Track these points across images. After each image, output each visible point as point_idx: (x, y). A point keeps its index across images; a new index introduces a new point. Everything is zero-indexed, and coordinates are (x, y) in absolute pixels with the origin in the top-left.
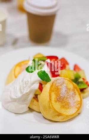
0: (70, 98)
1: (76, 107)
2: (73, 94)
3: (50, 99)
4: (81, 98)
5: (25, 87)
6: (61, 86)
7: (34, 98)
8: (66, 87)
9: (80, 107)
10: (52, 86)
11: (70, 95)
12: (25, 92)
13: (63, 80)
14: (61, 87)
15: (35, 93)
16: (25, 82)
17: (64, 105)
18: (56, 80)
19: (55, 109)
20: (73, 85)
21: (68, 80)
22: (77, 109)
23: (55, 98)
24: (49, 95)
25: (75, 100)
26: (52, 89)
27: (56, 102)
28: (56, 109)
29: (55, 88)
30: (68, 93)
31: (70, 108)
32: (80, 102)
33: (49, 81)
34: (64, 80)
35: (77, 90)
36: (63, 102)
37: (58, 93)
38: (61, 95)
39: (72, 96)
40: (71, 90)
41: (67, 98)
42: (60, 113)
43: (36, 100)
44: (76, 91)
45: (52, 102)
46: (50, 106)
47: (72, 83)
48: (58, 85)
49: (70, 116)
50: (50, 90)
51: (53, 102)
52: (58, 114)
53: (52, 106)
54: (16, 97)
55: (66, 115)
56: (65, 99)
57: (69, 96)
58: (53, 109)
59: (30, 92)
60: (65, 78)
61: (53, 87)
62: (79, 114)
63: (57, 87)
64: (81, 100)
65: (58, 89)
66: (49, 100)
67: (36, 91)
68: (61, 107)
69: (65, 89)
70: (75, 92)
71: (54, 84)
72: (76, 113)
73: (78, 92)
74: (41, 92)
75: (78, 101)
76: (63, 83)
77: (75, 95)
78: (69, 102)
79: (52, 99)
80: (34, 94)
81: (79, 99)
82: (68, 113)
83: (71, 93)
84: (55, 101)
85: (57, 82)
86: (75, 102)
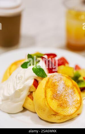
0: (68, 96)
1: (75, 107)
2: (71, 92)
3: (46, 96)
4: (81, 97)
5: (18, 83)
6: (58, 82)
7: (28, 96)
8: (64, 84)
9: (80, 107)
10: (47, 82)
11: (68, 92)
12: (18, 88)
13: (60, 76)
14: (58, 84)
15: (30, 89)
16: (19, 78)
17: (61, 104)
18: (53, 76)
19: (50, 108)
20: (72, 82)
21: (66, 77)
22: (76, 109)
23: (51, 96)
24: (44, 92)
25: (74, 99)
26: (48, 85)
27: (52, 99)
28: (52, 108)
29: (52, 85)
30: (66, 91)
31: (68, 107)
32: (80, 101)
33: (45, 77)
34: (62, 76)
35: (77, 89)
36: (60, 100)
37: (55, 90)
38: (58, 92)
39: (71, 94)
40: (70, 88)
41: (65, 96)
42: (57, 112)
43: (31, 98)
44: (75, 89)
45: (47, 99)
46: (45, 104)
47: (71, 80)
48: (54, 81)
49: (68, 116)
50: (46, 86)
51: (49, 99)
52: (54, 114)
53: (48, 104)
54: (9, 94)
55: (63, 114)
56: (62, 97)
57: (67, 94)
58: (49, 107)
59: (24, 88)
60: (63, 75)
61: (49, 83)
62: (78, 115)
63: (54, 83)
64: (81, 99)
65: (55, 85)
66: (44, 97)
67: (30, 87)
68: (58, 106)
69: (63, 86)
70: (74, 91)
71: (50, 80)
72: (75, 113)
73: (78, 91)
74: (36, 89)
75: (78, 100)
76: (61, 79)
77: (75, 93)
78: (68, 100)
79: (47, 96)
80: (29, 91)
81: (79, 99)
82: (66, 113)
83: (70, 91)
84: (50, 98)
85: (54, 78)
86: (74, 101)
